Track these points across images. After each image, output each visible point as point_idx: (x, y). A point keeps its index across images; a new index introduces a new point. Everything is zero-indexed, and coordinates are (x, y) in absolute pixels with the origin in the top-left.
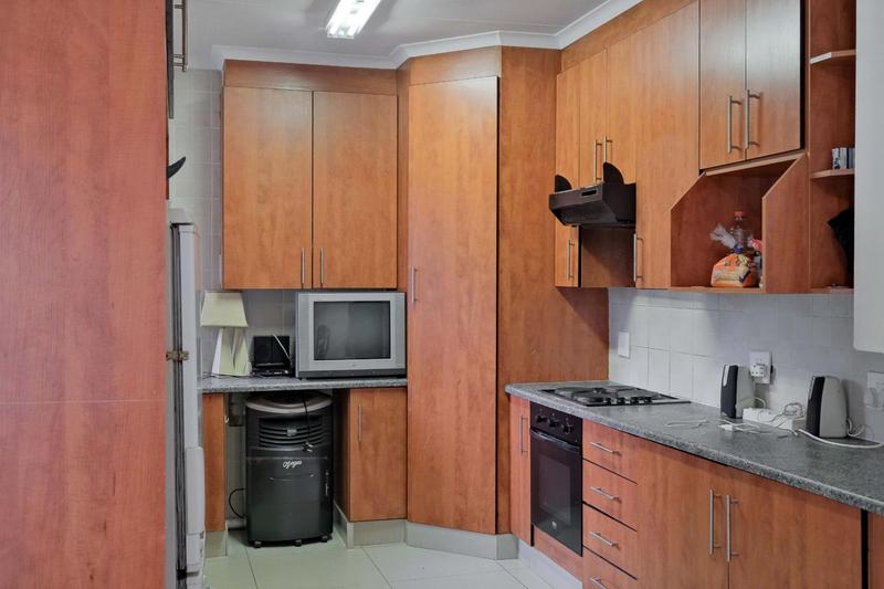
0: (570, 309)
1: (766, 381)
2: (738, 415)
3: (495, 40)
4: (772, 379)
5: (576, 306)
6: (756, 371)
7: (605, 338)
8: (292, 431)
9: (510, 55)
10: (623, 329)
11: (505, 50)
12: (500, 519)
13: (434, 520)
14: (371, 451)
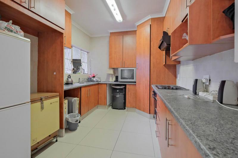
0: (167, 70)
1: (208, 84)
2: (197, 94)
3: (150, 17)
4: (210, 83)
5: (168, 69)
6: (204, 81)
7: (176, 77)
8: (118, 91)
9: (153, 20)
10: (178, 74)
11: (152, 19)
12: (150, 111)
13: (140, 109)
14: (130, 95)
